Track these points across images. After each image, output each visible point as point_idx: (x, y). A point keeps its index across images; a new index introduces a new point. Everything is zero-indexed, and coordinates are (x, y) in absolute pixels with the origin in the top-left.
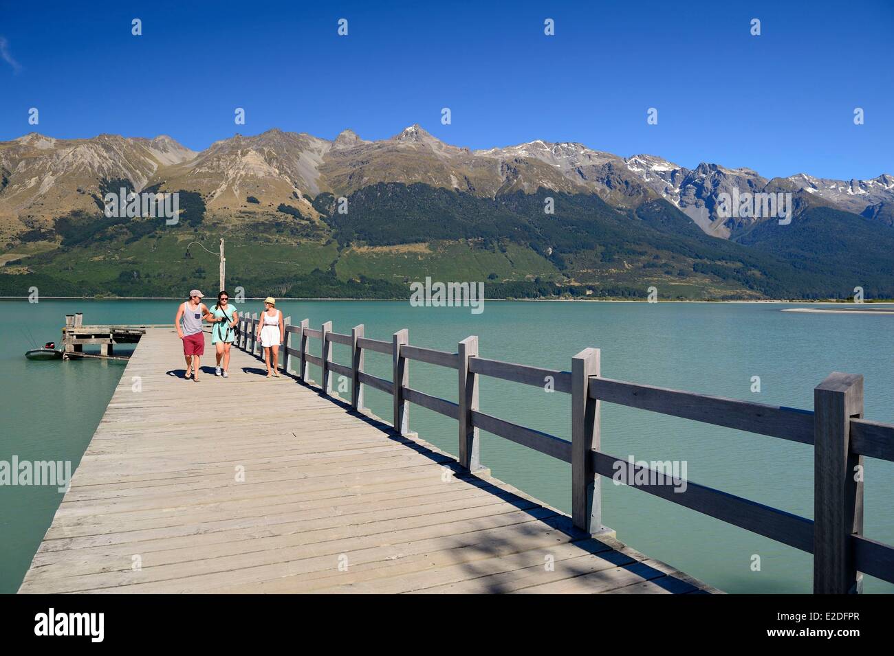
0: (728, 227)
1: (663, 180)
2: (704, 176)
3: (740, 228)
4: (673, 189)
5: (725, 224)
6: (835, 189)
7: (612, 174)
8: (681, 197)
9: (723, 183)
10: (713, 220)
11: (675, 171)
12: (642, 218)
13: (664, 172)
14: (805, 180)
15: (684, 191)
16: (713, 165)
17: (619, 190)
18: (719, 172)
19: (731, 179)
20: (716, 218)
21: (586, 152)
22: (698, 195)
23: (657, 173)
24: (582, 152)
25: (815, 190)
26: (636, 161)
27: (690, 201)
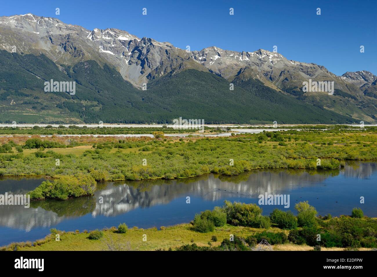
0: (148, 79)
1: (123, 46)
2: (144, 45)
3: (153, 79)
4: (128, 53)
5: (147, 77)
6: (233, 56)
7: (68, 41)
8: (131, 58)
9: (152, 51)
10: (142, 74)
11: (131, 41)
12: (75, 72)
13: (125, 41)
14: (215, 50)
15: (133, 54)
16: (150, 39)
17: (70, 53)
18: (151, 44)
19: (157, 48)
20: (144, 73)
21: (59, 25)
22: (139, 58)
23: (120, 41)
24: (56, 25)
25: (219, 57)
26: (108, 32)
27: (134, 61)
